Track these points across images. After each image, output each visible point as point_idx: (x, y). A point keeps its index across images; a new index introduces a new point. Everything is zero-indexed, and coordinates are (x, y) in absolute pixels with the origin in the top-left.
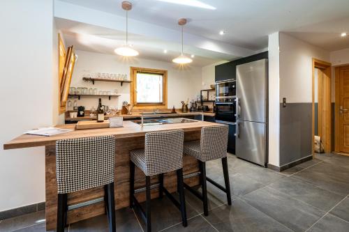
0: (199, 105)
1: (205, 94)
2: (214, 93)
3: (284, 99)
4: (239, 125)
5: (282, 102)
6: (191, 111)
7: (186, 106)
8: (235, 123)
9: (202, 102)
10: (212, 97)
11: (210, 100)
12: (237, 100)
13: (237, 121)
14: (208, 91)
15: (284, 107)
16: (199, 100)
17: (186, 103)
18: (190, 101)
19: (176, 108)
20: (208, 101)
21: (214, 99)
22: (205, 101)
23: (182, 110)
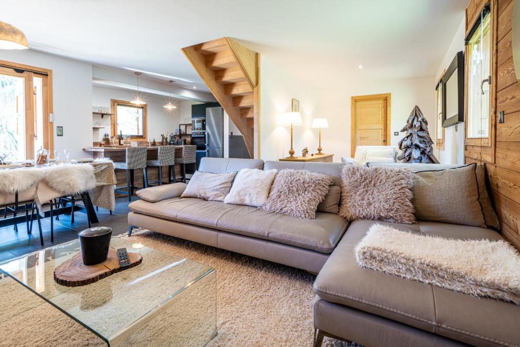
0: (177, 138)
1: (183, 128)
2: (191, 127)
3: (232, 133)
4: (208, 151)
5: (230, 134)
6: (170, 144)
7: (166, 139)
8: (206, 151)
9: (181, 135)
10: (189, 131)
11: (187, 133)
12: (206, 133)
13: (207, 148)
14: (186, 125)
15: (232, 138)
16: (178, 133)
17: (165, 136)
18: (169, 134)
19: (156, 141)
20: (186, 135)
21: (191, 133)
22: (183, 135)
23: (162, 144)
